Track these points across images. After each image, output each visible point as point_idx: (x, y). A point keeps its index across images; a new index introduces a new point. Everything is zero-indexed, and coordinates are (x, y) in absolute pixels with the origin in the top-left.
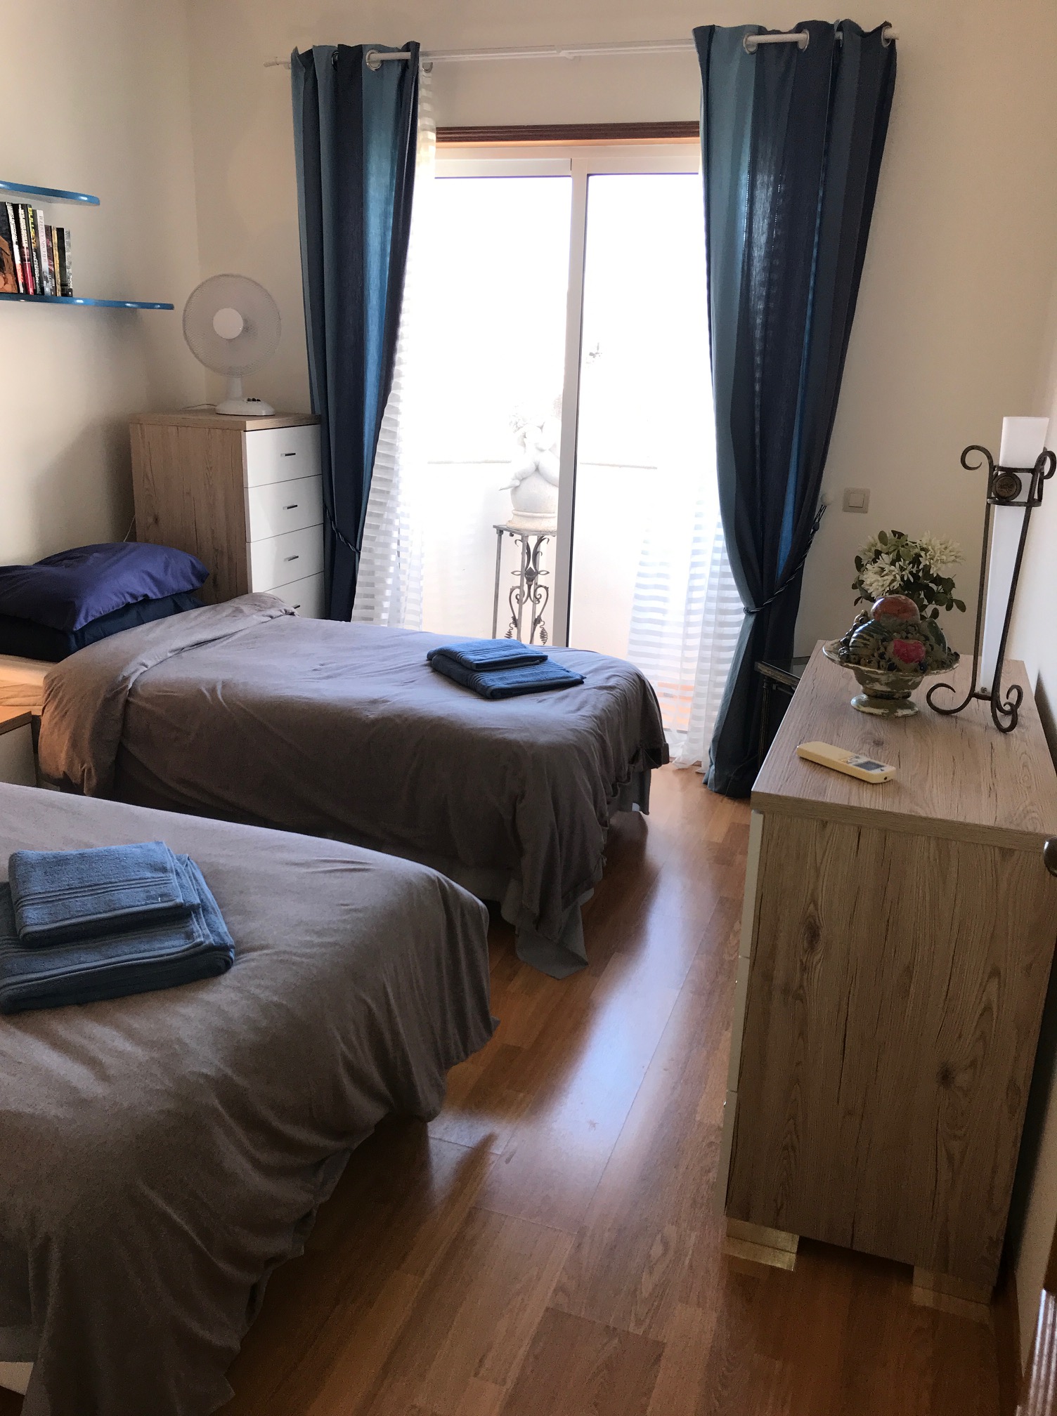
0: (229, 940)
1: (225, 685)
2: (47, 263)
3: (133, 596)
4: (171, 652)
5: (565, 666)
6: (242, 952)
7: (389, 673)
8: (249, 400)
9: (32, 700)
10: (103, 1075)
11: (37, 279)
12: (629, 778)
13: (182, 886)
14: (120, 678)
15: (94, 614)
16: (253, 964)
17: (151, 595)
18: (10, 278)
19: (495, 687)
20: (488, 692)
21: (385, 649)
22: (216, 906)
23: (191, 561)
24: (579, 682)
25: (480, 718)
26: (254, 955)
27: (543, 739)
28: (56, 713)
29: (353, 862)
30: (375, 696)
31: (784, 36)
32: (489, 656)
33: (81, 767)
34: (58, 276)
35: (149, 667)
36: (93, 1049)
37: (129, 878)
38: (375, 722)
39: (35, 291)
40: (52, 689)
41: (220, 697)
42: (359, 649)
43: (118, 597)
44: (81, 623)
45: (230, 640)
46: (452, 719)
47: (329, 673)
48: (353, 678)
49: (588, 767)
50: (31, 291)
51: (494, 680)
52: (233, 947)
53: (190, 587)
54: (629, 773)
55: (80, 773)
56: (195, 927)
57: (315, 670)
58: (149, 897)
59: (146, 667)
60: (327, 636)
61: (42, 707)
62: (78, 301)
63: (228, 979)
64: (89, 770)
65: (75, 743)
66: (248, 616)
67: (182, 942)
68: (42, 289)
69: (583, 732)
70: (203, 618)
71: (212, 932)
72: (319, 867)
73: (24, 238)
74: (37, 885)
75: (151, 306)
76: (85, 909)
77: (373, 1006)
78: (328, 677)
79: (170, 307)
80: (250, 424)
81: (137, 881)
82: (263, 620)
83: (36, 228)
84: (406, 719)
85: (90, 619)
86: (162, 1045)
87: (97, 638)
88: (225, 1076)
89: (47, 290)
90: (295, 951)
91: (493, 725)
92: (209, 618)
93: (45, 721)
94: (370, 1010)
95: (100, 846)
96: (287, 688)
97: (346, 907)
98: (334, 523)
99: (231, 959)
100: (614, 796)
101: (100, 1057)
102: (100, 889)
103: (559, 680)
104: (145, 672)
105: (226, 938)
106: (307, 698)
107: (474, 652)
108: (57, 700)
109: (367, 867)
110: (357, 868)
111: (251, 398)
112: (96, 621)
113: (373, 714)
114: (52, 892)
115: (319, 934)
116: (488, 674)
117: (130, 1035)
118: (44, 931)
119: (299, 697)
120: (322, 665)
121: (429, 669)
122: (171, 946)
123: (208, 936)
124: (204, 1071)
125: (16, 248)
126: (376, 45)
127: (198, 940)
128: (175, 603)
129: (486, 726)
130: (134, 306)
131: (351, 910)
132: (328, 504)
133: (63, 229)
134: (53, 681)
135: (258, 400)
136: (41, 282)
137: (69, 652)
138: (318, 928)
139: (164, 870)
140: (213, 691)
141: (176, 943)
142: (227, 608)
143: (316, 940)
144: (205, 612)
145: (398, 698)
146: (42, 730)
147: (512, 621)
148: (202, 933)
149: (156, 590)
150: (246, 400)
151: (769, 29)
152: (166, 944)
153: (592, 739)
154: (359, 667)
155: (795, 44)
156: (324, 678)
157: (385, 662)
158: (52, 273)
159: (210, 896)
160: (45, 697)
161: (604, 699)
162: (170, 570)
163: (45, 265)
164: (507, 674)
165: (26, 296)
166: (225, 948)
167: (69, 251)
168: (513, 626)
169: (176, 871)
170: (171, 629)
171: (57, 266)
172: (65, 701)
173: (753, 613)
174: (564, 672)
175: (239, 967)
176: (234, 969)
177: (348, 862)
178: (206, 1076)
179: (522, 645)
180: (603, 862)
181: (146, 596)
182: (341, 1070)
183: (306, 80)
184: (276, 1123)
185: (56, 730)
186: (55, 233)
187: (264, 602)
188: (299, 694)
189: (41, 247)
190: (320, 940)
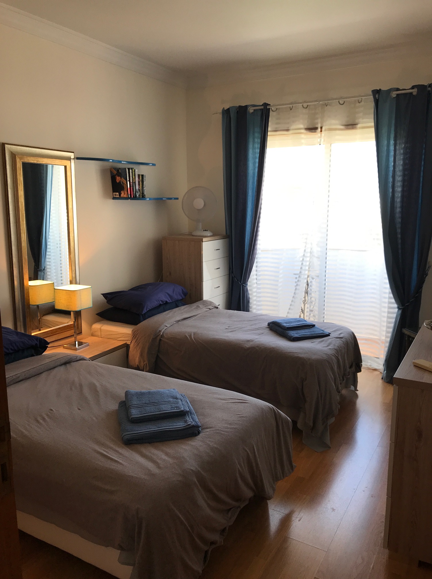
0: (199, 424)
1: (194, 334)
2: (138, 187)
3: (162, 301)
4: (175, 322)
5: (322, 329)
6: (204, 429)
7: (253, 330)
8: (204, 230)
9: (127, 339)
10: (159, 467)
11: (134, 192)
12: (349, 374)
13: (183, 405)
14: (158, 331)
15: (149, 308)
16: (207, 433)
17: (168, 301)
18: (126, 192)
19: (294, 337)
20: (292, 338)
21: (251, 321)
22: (194, 412)
23: (182, 289)
24: (328, 335)
25: (289, 348)
26: (208, 430)
27: (314, 357)
28: (135, 344)
29: (241, 400)
30: (249, 339)
31: (407, 91)
32: (292, 324)
33: (144, 363)
34: (141, 191)
35: (168, 327)
36: (155, 457)
37: (165, 401)
38: (249, 349)
39: (133, 196)
40: (135, 335)
41: (193, 338)
42: (242, 321)
43: (157, 302)
44: (145, 311)
45: (195, 317)
46: (278, 348)
47: (231, 330)
48: (240, 332)
49: (332, 369)
50: (132, 196)
51: (294, 334)
52: (201, 427)
53: (181, 298)
54: (349, 372)
55: (143, 365)
56: (188, 419)
57: (226, 329)
58: (172, 407)
59: (167, 327)
60: (230, 316)
61: (131, 341)
62: (147, 199)
63: (199, 437)
64: (146, 364)
65: (141, 355)
66: (202, 309)
67: (183, 423)
68: (136, 195)
69: (330, 355)
70: (186, 309)
71: (193, 421)
72: (229, 401)
73: (131, 179)
74: (135, 401)
75: (171, 199)
76: (151, 410)
77: (249, 453)
78: (231, 332)
79: (177, 199)
80: (204, 239)
81: (168, 402)
82: (207, 310)
83: (135, 175)
84: (260, 348)
85: (148, 310)
86: (178, 458)
87: (150, 317)
88: (199, 471)
89: (137, 196)
90: (222, 429)
91: (294, 351)
92: (188, 309)
93: (131, 346)
94: (248, 453)
95: (153, 390)
96: (216, 335)
97: (240, 416)
98: (233, 274)
99: (200, 431)
100: (343, 381)
101: (157, 461)
102: (155, 404)
103: (320, 334)
104: (166, 329)
105: (198, 423)
106: (224, 339)
107: (286, 323)
108: (136, 339)
109: (247, 402)
110: (244, 402)
111: (205, 230)
112: (150, 310)
113: (248, 345)
114: (140, 404)
115: (230, 424)
116: (292, 331)
117: (167, 454)
118: (138, 417)
119: (221, 339)
120: (229, 327)
121: (268, 329)
122: (179, 425)
123: (192, 422)
124: (192, 468)
125: (128, 182)
126: (251, 105)
127: (189, 423)
128: (176, 304)
129: (291, 351)
130: (165, 199)
131: (241, 417)
132: (231, 267)
133: (143, 175)
134: (135, 332)
135: (207, 230)
136: (136, 193)
137: (140, 322)
138: (229, 422)
139: (177, 398)
140: (190, 336)
141: (181, 424)
142: (195, 305)
143: (229, 426)
144: (186, 307)
145: (257, 340)
146: (130, 350)
147: (301, 311)
148: (190, 421)
149: (170, 299)
150: (203, 230)
151: (401, 89)
152: (178, 424)
153: (334, 358)
154: (242, 328)
155: (411, 93)
156: (229, 332)
157: (252, 326)
158: (139, 190)
159: (192, 408)
160: (132, 337)
161: (338, 342)
162: (175, 292)
163: (137, 188)
164: (299, 331)
165: (131, 198)
166: (198, 427)
167: (145, 182)
168: (301, 313)
169: (181, 399)
170: (175, 313)
171: (141, 187)
172: (139, 339)
173: (401, 309)
174: (322, 331)
175: (202, 434)
176: (201, 434)
177: (240, 399)
178: (192, 470)
179: (305, 320)
180: (338, 407)
181: (167, 301)
182: (238, 475)
183: (227, 118)
184: (215, 491)
185: (135, 350)
186: (141, 177)
187: (207, 303)
188: (221, 338)
189: (136, 182)
190: (230, 427)
